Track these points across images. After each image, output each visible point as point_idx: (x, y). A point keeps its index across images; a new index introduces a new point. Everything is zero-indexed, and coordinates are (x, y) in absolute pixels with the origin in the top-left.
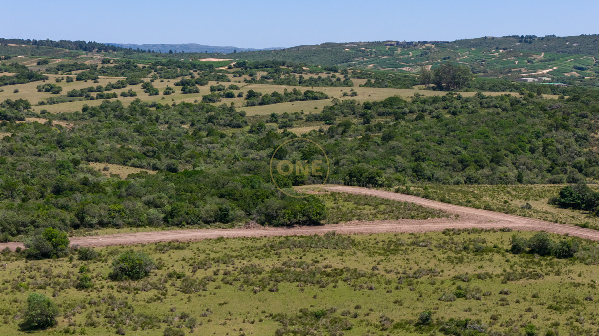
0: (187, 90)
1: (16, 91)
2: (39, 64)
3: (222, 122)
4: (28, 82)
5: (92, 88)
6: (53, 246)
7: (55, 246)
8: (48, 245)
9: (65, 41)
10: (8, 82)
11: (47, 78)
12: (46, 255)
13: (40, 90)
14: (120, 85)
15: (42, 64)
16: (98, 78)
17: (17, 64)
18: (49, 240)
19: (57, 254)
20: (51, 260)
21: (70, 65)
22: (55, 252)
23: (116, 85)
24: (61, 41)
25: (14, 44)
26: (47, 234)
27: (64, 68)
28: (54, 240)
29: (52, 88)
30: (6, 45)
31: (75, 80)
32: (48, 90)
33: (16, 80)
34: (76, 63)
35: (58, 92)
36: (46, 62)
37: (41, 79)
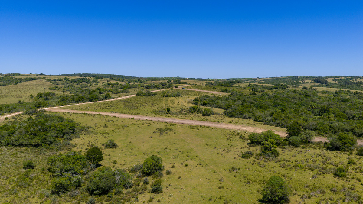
6: (342, 143)
7: (344, 144)
8: (339, 143)
12: (337, 149)
18: (341, 140)
19: (344, 149)
20: (339, 152)
22: (343, 148)
26: (340, 136)
28: (343, 140)
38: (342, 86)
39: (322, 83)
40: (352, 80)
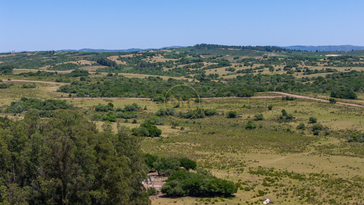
0: (285, 69)
1: (216, 71)
2: (234, 59)
3: (282, 80)
4: (223, 67)
5: (248, 69)
9: (259, 46)
10: (214, 67)
11: (231, 65)
13: (226, 70)
14: (261, 68)
15: (236, 59)
16: (253, 65)
17: (224, 59)
21: (248, 59)
23: (259, 68)
24: (257, 46)
25: (231, 48)
27: (245, 61)
29: (231, 69)
30: (227, 49)
31: (243, 66)
32: (229, 70)
33: (217, 66)
34: (251, 58)
35: (233, 71)
36: (238, 58)
37: (228, 66)
38: (138, 70)
39: (108, 66)
40: (145, 59)
